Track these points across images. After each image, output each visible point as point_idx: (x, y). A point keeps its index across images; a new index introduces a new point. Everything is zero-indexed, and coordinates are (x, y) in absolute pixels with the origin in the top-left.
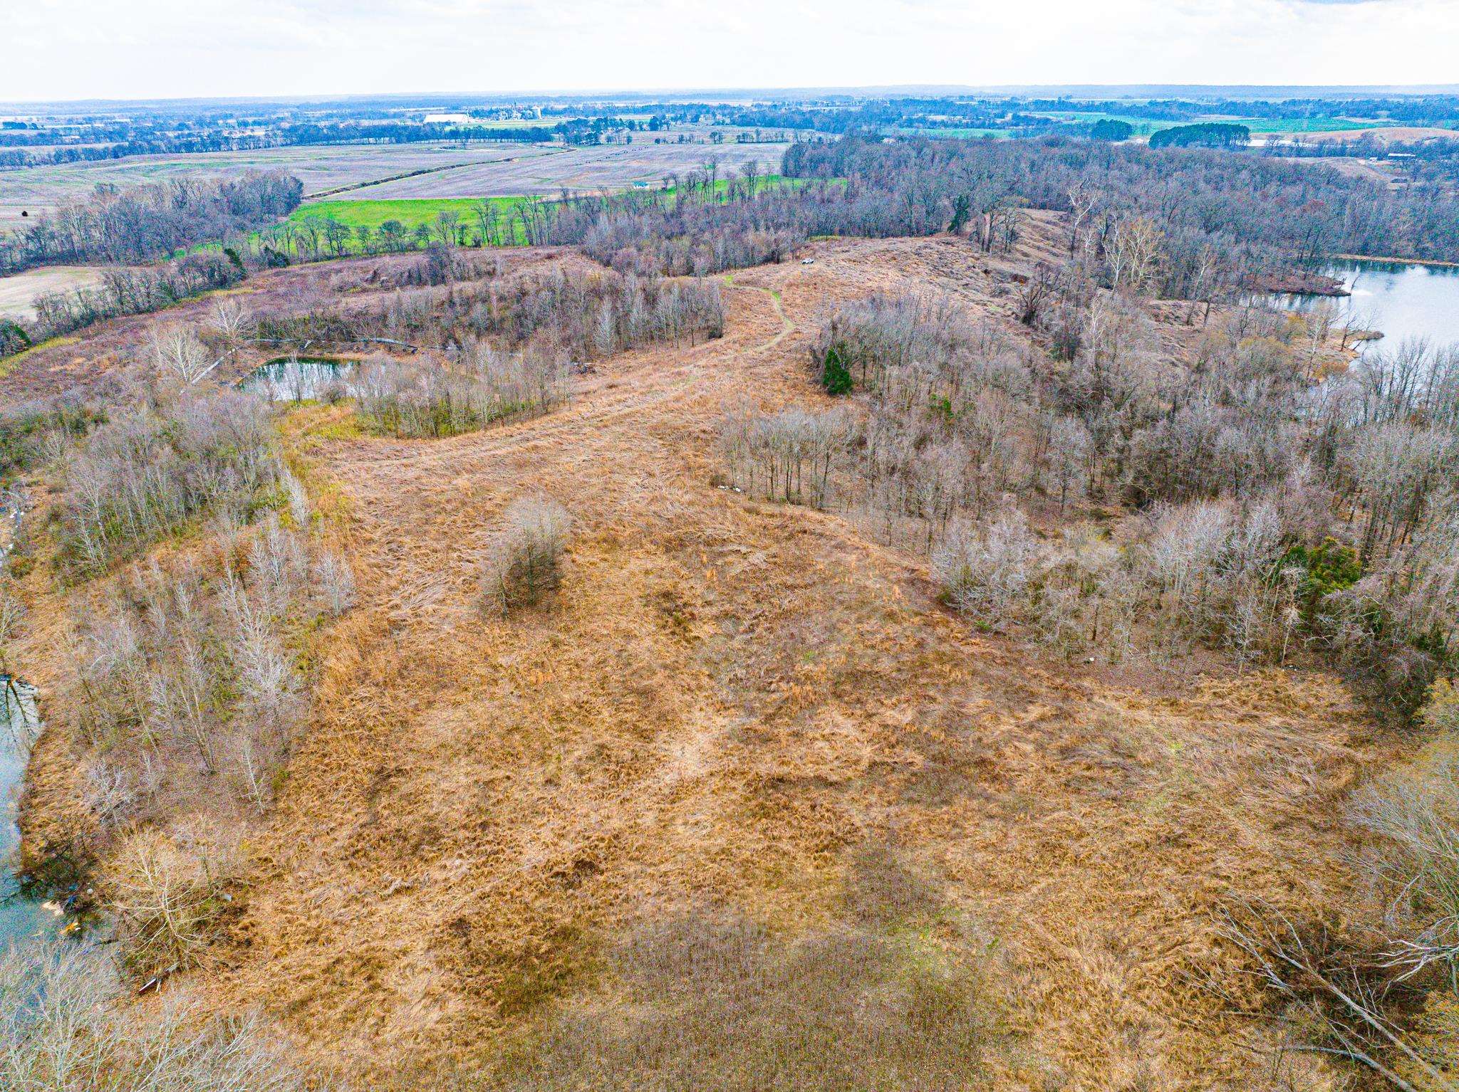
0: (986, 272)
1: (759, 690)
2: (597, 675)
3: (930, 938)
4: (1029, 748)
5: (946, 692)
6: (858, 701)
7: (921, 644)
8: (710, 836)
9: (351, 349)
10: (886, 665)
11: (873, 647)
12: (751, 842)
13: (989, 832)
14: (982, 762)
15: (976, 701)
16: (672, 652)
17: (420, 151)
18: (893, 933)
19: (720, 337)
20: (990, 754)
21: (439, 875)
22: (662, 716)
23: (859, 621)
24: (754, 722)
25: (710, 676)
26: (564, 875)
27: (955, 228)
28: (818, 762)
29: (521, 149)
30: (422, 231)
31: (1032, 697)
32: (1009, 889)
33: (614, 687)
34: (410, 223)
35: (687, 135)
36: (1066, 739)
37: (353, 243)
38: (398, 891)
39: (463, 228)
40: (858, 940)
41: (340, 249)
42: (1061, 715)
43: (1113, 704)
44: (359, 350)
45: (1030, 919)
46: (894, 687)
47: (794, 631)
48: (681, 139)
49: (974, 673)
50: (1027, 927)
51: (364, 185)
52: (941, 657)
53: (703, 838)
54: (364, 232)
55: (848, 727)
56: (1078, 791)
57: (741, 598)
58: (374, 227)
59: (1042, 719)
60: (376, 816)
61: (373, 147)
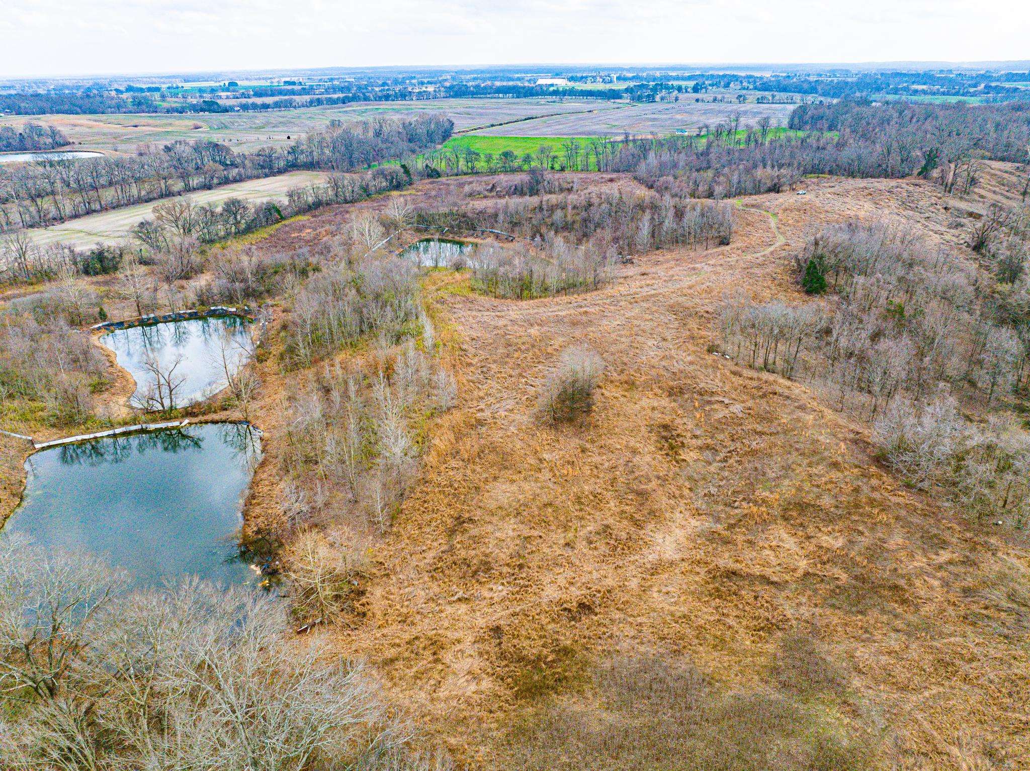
0: (946, 208)
1: (726, 505)
2: (609, 476)
3: (835, 712)
4: (936, 583)
5: (872, 529)
6: (801, 525)
7: (857, 490)
8: (676, 603)
9: (473, 235)
10: (826, 501)
11: (818, 486)
12: (706, 614)
13: (894, 642)
14: (896, 587)
15: (897, 539)
16: (664, 467)
17: (531, 104)
18: (806, 702)
19: (728, 244)
20: (902, 582)
21: (487, 594)
22: (652, 512)
23: (810, 465)
24: (719, 527)
25: (691, 489)
26: (570, 610)
27: (924, 173)
28: (768, 564)
29: (600, 104)
30: (527, 159)
31: (943, 544)
32: (904, 689)
33: (620, 486)
34: (519, 153)
35: (719, 97)
36: (969, 582)
37: (481, 165)
38: (460, 600)
39: (555, 157)
40: (777, 702)
41: (473, 168)
42: (966, 562)
43: (1015, 561)
44: (477, 237)
45: (919, 716)
46: (830, 519)
47: (759, 466)
48: (715, 100)
49: (897, 518)
50: (916, 721)
51: (492, 126)
52: (872, 502)
53: (671, 604)
54: (489, 158)
55: (790, 543)
56: (974, 624)
57: (721, 437)
58: (496, 155)
59: (950, 562)
60: (452, 548)
61: (500, 100)
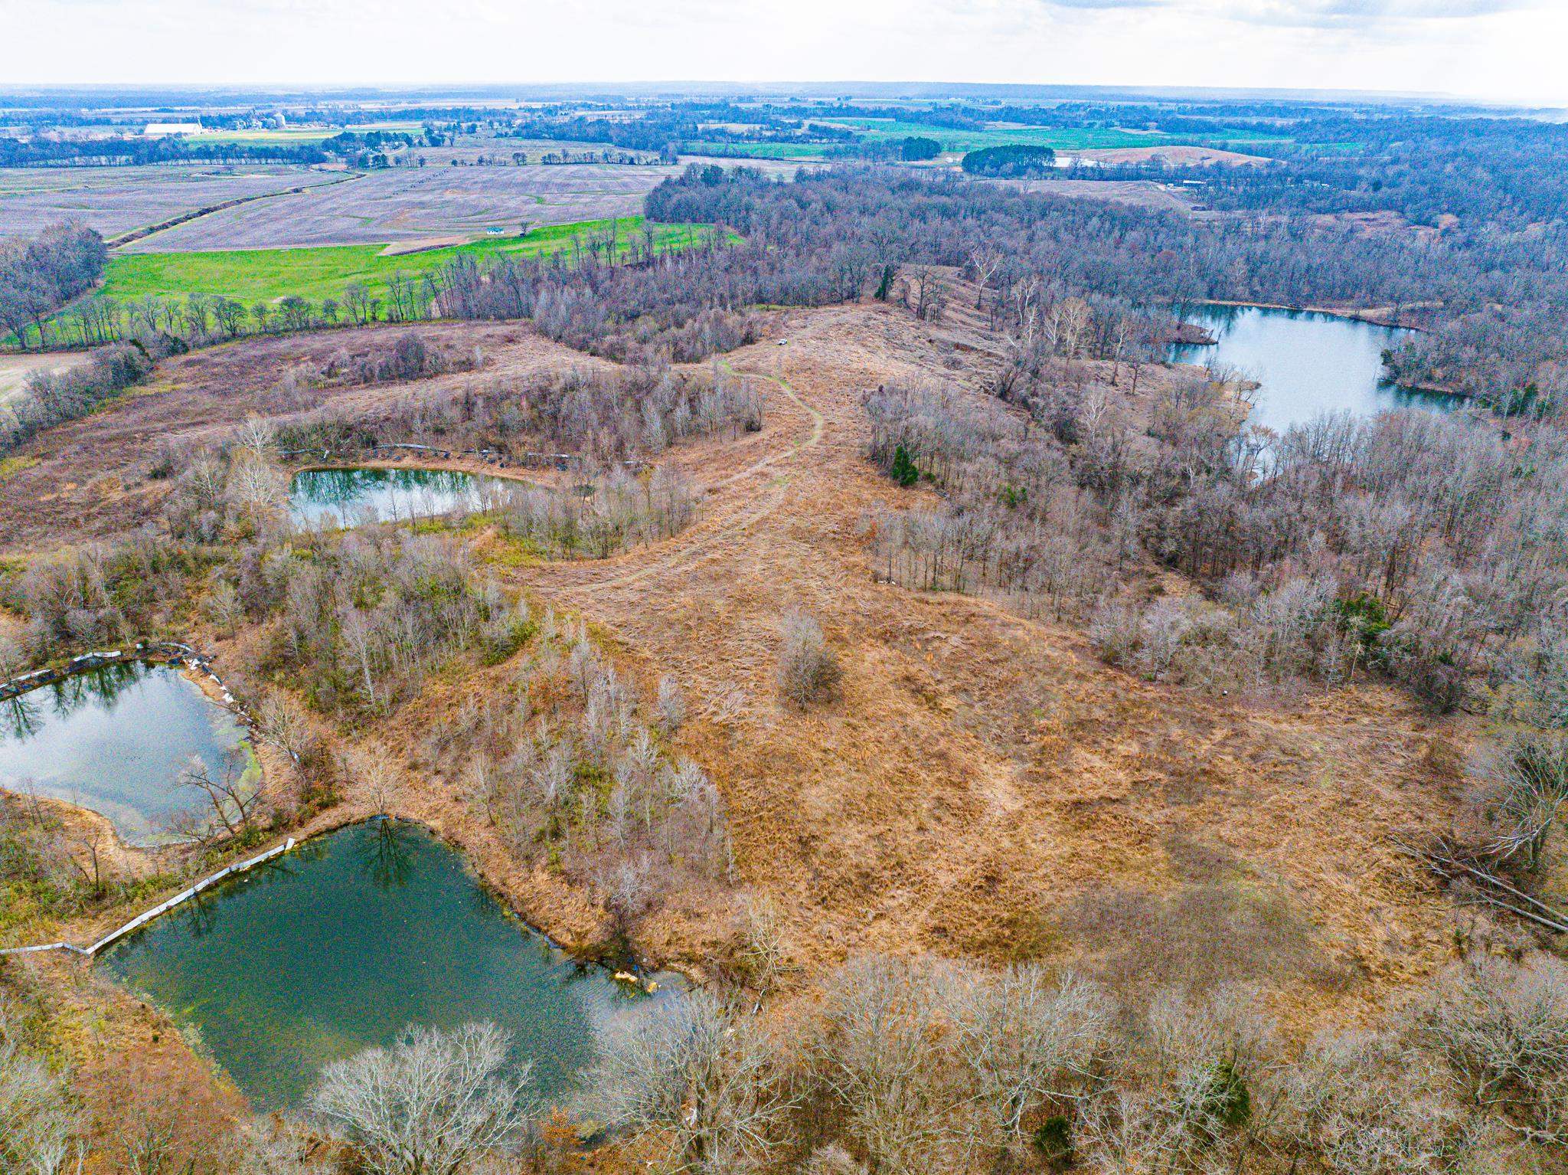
0: (930, 341)
1: (1016, 742)
2: (897, 748)
3: (1242, 881)
4: (1230, 758)
5: (1153, 729)
6: (1095, 742)
7: (1115, 696)
8: (1056, 846)
9: (375, 456)
10: (1098, 714)
11: (1082, 701)
12: (1087, 845)
13: (1239, 815)
14: (1205, 772)
15: (1176, 732)
16: (939, 723)
17: (176, 178)
18: (1218, 883)
19: (759, 429)
20: (1207, 767)
21: (893, 903)
22: (964, 771)
23: (1060, 682)
24: (1029, 766)
25: (976, 737)
26: (980, 887)
27: (882, 295)
28: (1095, 787)
29: (296, 174)
30: (330, 308)
31: (1211, 725)
32: (1270, 846)
33: (917, 755)
35: (487, 157)
36: (1251, 750)
37: (249, 323)
38: (875, 918)
39: (374, 303)
40: (1201, 893)
41: (233, 329)
42: (1237, 734)
43: (1262, 722)
44: (384, 458)
45: (1290, 861)
46: (1114, 729)
47: (1017, 695)
48: (481, 161)
49: (1163, 711)
50: (1291, 866)
51: (152, 230)
52: (1134, 703)
53: (1053, 849)
54: (261, 311)
55: (1097, 762)
56: (1277, 781)
57: (961, 675)
59: (1227, 738)
60: (818, 874)
